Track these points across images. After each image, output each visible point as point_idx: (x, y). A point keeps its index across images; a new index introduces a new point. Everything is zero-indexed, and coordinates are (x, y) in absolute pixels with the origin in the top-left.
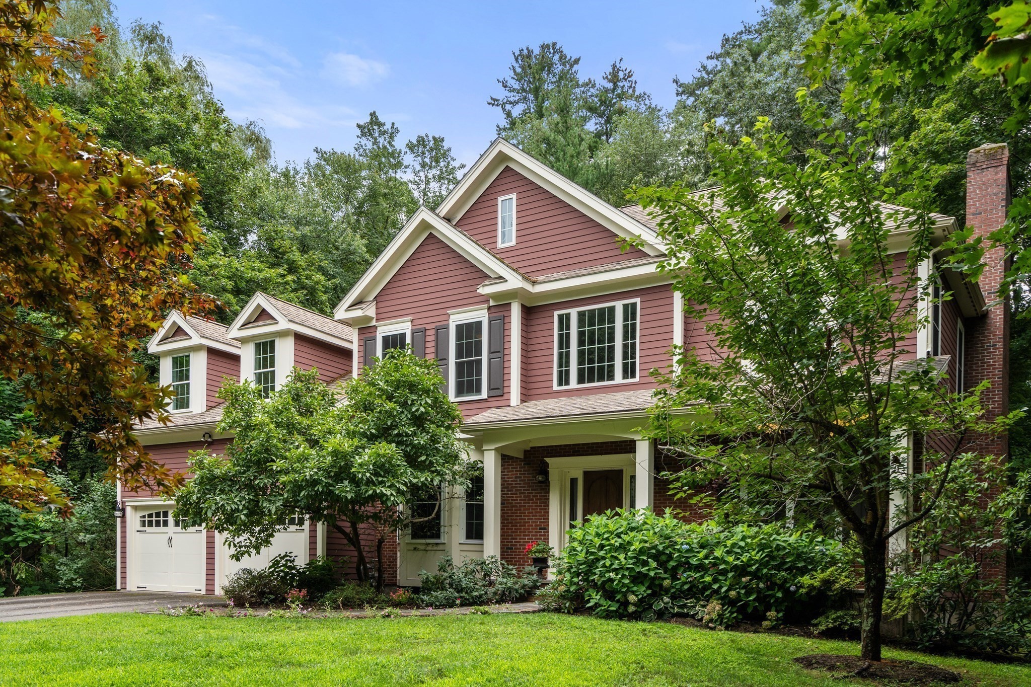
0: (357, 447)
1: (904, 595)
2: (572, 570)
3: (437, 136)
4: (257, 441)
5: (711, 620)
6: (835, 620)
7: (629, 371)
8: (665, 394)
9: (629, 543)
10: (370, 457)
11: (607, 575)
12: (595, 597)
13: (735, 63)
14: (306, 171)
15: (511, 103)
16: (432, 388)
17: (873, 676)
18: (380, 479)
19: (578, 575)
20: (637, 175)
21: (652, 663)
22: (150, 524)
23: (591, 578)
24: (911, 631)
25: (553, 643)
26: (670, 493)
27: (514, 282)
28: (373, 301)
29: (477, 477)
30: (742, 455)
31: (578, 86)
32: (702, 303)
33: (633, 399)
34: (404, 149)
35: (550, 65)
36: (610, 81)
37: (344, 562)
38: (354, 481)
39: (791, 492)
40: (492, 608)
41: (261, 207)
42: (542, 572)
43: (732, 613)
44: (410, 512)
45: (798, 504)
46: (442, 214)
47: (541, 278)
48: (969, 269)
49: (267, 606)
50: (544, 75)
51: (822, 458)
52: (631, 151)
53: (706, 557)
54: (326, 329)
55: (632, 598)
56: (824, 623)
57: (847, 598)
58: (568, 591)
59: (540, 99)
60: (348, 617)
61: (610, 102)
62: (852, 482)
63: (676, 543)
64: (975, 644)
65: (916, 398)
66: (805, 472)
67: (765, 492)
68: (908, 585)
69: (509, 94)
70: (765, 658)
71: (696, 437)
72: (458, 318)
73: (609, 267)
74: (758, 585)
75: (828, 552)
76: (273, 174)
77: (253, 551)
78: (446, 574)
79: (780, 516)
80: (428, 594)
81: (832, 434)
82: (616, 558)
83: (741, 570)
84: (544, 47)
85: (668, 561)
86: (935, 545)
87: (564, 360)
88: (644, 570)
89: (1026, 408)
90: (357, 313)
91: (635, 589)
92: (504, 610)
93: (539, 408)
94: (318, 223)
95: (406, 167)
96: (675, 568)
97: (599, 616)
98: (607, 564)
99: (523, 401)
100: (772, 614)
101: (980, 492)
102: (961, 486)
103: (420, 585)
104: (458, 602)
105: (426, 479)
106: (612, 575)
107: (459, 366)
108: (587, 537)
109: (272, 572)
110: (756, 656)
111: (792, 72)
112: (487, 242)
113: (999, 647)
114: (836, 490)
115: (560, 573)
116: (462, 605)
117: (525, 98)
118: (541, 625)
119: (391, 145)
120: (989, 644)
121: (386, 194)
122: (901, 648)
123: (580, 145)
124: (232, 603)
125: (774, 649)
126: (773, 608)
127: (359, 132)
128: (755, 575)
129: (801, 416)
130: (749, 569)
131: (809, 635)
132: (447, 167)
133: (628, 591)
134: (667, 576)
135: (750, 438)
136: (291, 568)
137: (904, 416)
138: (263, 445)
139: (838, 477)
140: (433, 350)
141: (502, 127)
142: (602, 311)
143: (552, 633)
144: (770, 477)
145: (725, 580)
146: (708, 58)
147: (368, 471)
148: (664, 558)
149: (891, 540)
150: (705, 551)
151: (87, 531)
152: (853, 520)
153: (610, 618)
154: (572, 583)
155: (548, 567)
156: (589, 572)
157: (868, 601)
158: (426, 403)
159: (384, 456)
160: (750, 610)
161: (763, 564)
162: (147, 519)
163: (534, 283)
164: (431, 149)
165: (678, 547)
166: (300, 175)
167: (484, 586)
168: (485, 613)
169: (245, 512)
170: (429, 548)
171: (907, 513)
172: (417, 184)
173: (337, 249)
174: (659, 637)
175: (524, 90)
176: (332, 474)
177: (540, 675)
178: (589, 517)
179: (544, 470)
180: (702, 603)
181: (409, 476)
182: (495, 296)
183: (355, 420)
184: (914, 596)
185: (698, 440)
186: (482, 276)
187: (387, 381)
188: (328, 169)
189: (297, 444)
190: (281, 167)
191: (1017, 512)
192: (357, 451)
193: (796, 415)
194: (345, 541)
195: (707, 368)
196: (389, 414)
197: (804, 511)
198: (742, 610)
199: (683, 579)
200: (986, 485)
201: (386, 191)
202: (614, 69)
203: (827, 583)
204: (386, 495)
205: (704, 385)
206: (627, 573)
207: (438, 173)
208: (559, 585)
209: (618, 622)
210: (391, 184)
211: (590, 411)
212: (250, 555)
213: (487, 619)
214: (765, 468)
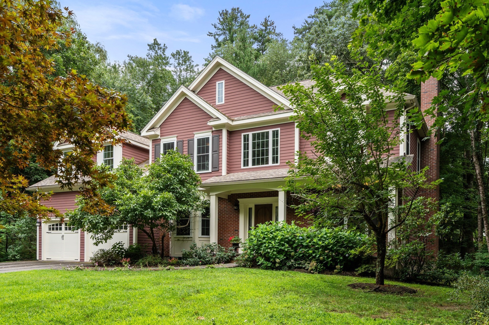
0: (154, 194)
1: (394, 257)
2: (251, 249)
3: (186, 51)
4: (108, 191)
5: (312, 270)
6: (365, 269)
7: (275, 160)
8: (293, 172)
9: (276, 236)
10: (160, 198)
11: (267, 250)
12: (261, 260)
13: (321, 22)
14: (124, 65)
15: (218, 35)
16: (188, 168)
17: (381, 291)
18: (165, 208)
19: (254, 250)
20: (277, 70)
21: (288, 287)
22: (53, 229)
23: (259, 252)
24: (397, 273)
25: (245, 280)
26: (296, 214)
27: (224, 120)
28: (159, 127)
29: (207, 207)
30: (325, 198)
31: (249, 28)
32: (308, 133)
33: (277, 173)
34: (170, 56)
35: (236, 18)
36: (264, 26)
37: (146, 246)
38: (153, 209)
39: (346, 214)
40: (216, 266)
41: (103, 82)
42: (236, 250)
43: (321, 266)
44: (176, 223)
45: (349, 219)
46: (191, 89)
47: (236, 118)
48: (417, 124)
49: (111, 266)
50: (233, 22)
51: (359, 199)
52: (274, 59)
53: (310, 242)
54: (137, 140)
55: (278, 260)
56: (361, 270)
57: (370, 259)
58: (249, 258)
59: (232, 33)
60: (151, 270)
61: (264, 35)
62: (372, 209)
63: (297, 236)
64: (424, 278)
65: (398, 174)
66: (352, 205)
67: (335, 214)
68: (396, 253)
69: (217, 31)
70: (336, 285)
71: (306, 190)
72: (198, 135)
73: (266, 114)
74: (332, 254)
75: (362, 240)
76: (108, 67)
77: (104, 241)
78: (194, 251)
79: (342, 224)
80: (186, 259)
81: (363, 189)
82: (271, 243)
83: (325, 248)
84: (233, 10)
85: (293, 244)
86: (407, 236)
87: (246, 155)
88: (283, 248)
89: (443, 179)
90: (152, 133)
91: (279, 256)
92: (221, 267)
93: (235, 176)
94: (130, 90)
95: (171, 64)
96: (296, 247)
97: (263, 269)
98: (267, 246)
99: (228, 173)
100: (338, 266)
101: (425, 213)
102: (418, 211)
103: (181, 256)
104: (200, 263)
105: (185, 208)
106: (269, 250)
107: (199, 157)
108: (257, 234)
109: (113, 251)
110: (332, 285)
111: (346, 26)
112: (211, 102)
113: (434, 280)
114: (365, 212)
115: (245, 250)
116: (202, 264)
117: (225, 33)
118: (238, 272)
119: (164, 54)
120: (429, 278)
121: (161, 77)
122: (393, 280)
123: (251, 56)
124: (97, 265)
125: (339, 281)
126: (339, 264)
127: (148, 48)
128: (331, 250)
129: (350, 181)
130: (328, 247)
131: (354, 275)
132: (190, 65)
133: (276, 257)
134: (293, 250)
135: (329, 191)
136: (121, 249)
137: (393, 181)
138: (111, 193)
139: (366, 207)
140: (187, 150)
141: (214, 46)
142: (263, 133)
143: (243, 276)
144: (337, 207)
145: (318, 252)
146: (308, 17)
147: (160, 205)
148: (291, 243)
149: (389, 234)
150: (309, 240)
151: (23, 233)
152: (372, 225)
153: (268, 269)
154: (251, 254)
155: (239, 247)
156: (259, 249)
157: (379, 260)
158: (185, 174)
159: (167, 198)
160: (329, 265)
161: (334, 245)
162: (51, 227)
163: (233, 121)
164: (183, 57)
165: (297, 238)
166: (121, 67)
167: (211, 256)
168: (212, 268)
169: (102, 223)
170: (185, 239)
171: (395, 223)
172: (175, 72)
173: (139, 102)
174: (290, 277)
175: (224, 29)
176: (143, 206)
177: (241, 292)
178: (258, 225)
179: (237, 204)
180: (308, 262)
181: (178, 207)
182: (215, 126)
183: (153, 182)
184: (398, 258)
185: (307, 192)
186: (209, 117)
187: (167, 165)
188: (134, 65)
189: (126, 192)
190: (112, 64)
191: (441, 222)
192: (154, 196)
193: (348, 181)
194: (147, 237)
195: (311, 161)
196: (169, 179)
197: (352, 222)
198: (325, 265)
199: (300, 252)
200: (428, 210)
201: (162, 75)
202: (265, 21)
203: (362, 253)
204: (167, 215)
205: (310, 168)
206: (275, 249)
207: (186, 67)
208: (245, 255)
209: (272, 271)
210: (164, 72)
211: (258, 178)
212: (102, 243)
213: (214, 270)
214: (336, 203)
